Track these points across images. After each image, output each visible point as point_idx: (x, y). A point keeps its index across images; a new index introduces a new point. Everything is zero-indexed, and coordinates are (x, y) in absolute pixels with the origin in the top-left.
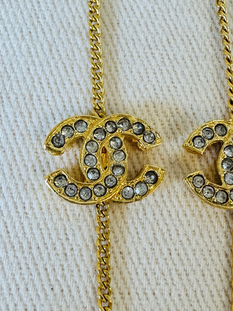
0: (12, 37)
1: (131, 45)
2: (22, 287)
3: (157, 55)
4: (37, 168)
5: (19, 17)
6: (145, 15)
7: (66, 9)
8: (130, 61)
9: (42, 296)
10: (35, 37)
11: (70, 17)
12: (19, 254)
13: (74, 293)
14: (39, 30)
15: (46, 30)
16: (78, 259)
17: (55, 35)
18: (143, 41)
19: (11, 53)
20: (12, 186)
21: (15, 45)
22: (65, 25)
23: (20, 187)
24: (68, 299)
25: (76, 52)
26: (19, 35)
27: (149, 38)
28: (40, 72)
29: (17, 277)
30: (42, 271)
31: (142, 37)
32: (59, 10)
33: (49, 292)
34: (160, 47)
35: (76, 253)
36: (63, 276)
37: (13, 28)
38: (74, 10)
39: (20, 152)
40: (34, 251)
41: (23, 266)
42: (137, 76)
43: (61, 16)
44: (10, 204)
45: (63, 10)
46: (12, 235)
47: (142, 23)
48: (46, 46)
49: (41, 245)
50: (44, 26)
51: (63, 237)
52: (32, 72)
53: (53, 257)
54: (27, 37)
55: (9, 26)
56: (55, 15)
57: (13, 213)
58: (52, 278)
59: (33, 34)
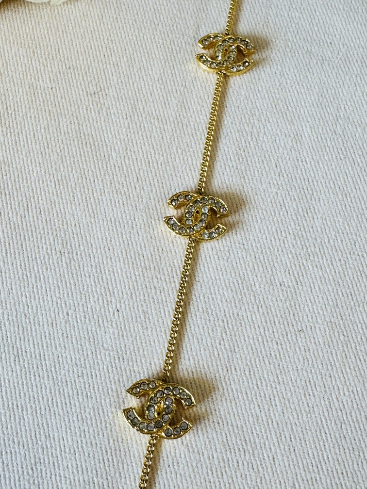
0: (121, 117)
1: (185, 127)
2: (109, 239)
3: (198, 135)
4: (125, 184)
5: (126, 107)
6: (196, 112)
7: (152, 106)
8: (183, 136)
9: (118, 244)
10: (133, 119)
11: (153, 110)
12: (109, 224)
13: (134, 246)
14: (136, 115)
15: (140, 115)
16: (139, 230)
17: (144, 119)
18: (192, 126)
19: (119, 125)
20: (110, 191)
21: (122, 122)
22: (150, 114)
23: (115, 192)
24: (131, 248)
25: (154, 128)
26: (125, 117)
27: (196, 125)
28: (133, 137)
29: (107, 234)
30: (119, 233)
31: (192, 124)
32: (148, 106)
33: (122, 243)
34: (201, 130)
35: (138, 227)
36: (130, 237)
37: (122, 113)
38: (156, 106)
39: (117, 175)
40: (117, 223)
41: (111, 229)
42: (186, 145)
43: (149, 109)
44: (108, 200)
45: (150, 106)
46: (107, 215)
47: (193, 117)
48: (138, 123)
49: (121, 221)
50: (139, 113)
51: (132, 218)
52: (129, 137)
53: (126, 227)
54: (129, 118)
55: (120, 112)
56: (146, 108)
57: (109, 204)
58: (124, 237)
59: (132, 117)
